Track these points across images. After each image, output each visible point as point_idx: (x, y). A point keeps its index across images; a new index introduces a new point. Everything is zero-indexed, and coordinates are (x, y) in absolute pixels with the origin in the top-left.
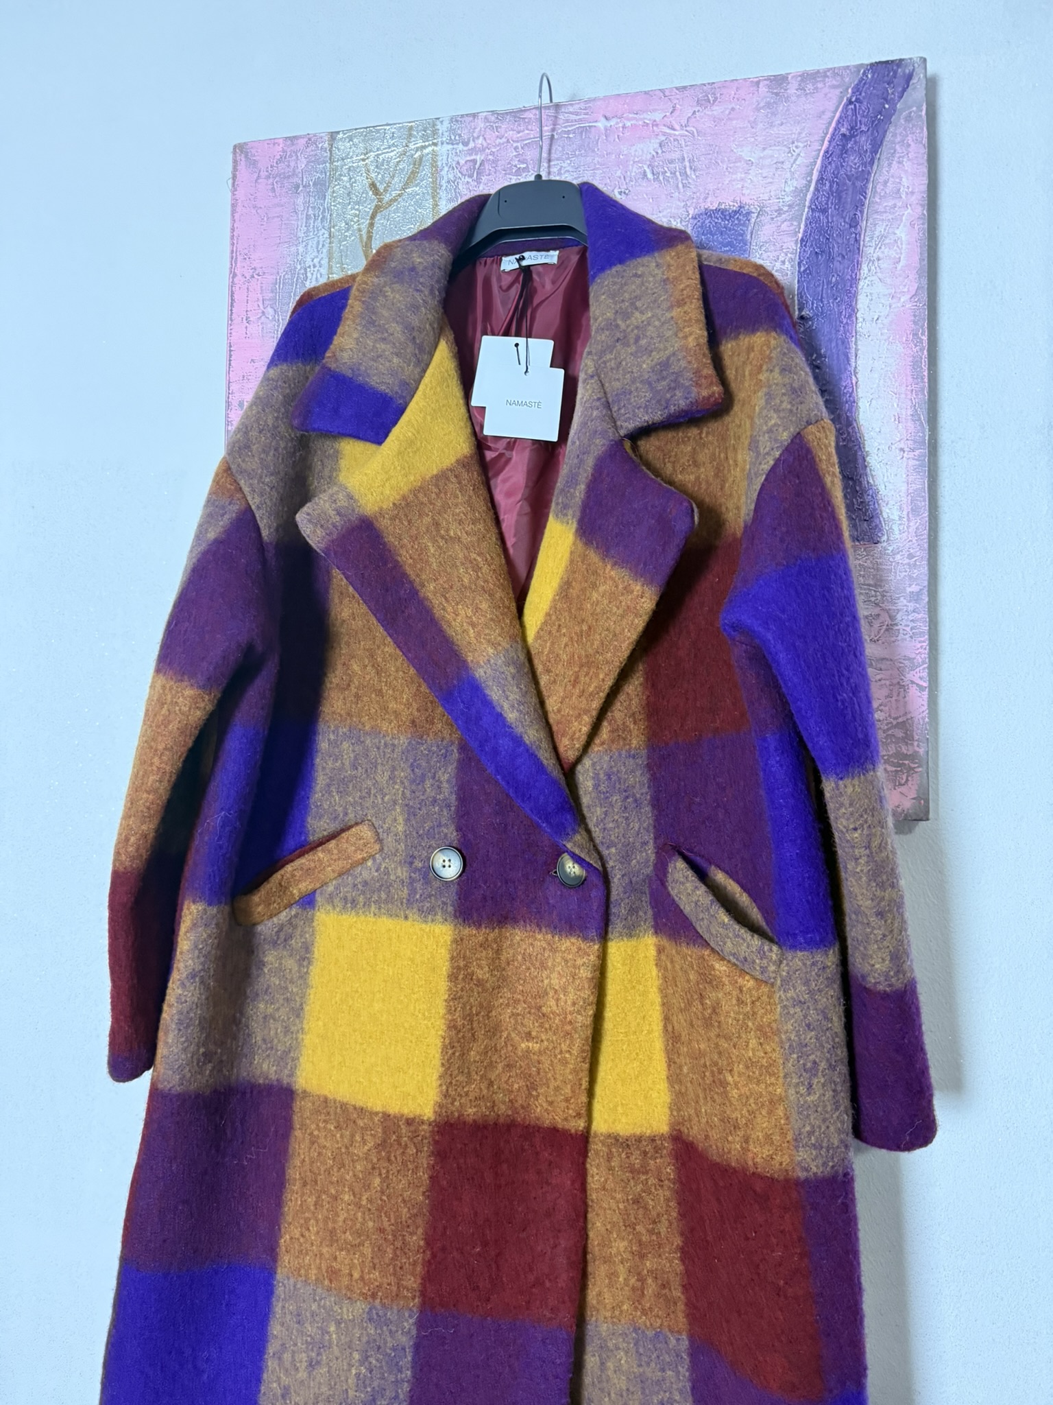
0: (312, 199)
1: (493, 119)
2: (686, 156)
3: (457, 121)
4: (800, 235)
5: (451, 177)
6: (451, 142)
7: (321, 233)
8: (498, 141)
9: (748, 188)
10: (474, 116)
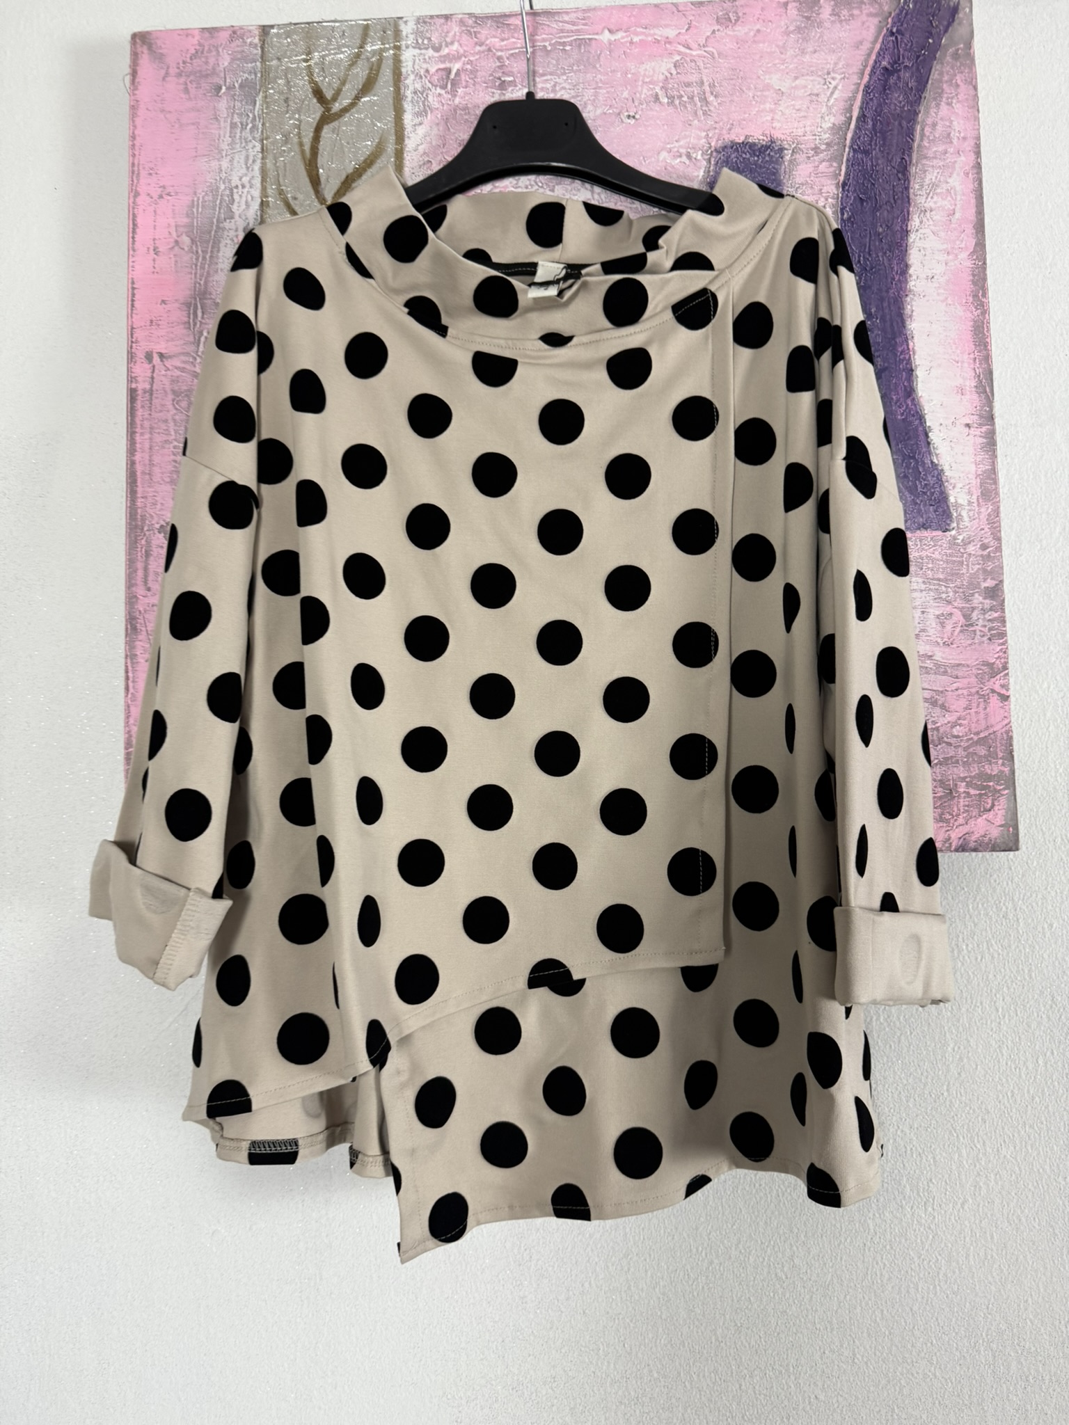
0: (238, 104)
1: (470, 22)
2: (705, 80)
3: (425, 22)
4: (842, 178)
5: (418, 86)
6: (417, 46)
7: (250, 145)
8: (478, 48)
9: (779, 121)
10: (447, 17)
